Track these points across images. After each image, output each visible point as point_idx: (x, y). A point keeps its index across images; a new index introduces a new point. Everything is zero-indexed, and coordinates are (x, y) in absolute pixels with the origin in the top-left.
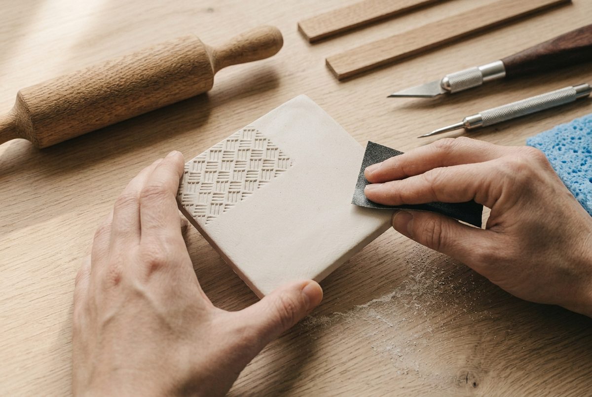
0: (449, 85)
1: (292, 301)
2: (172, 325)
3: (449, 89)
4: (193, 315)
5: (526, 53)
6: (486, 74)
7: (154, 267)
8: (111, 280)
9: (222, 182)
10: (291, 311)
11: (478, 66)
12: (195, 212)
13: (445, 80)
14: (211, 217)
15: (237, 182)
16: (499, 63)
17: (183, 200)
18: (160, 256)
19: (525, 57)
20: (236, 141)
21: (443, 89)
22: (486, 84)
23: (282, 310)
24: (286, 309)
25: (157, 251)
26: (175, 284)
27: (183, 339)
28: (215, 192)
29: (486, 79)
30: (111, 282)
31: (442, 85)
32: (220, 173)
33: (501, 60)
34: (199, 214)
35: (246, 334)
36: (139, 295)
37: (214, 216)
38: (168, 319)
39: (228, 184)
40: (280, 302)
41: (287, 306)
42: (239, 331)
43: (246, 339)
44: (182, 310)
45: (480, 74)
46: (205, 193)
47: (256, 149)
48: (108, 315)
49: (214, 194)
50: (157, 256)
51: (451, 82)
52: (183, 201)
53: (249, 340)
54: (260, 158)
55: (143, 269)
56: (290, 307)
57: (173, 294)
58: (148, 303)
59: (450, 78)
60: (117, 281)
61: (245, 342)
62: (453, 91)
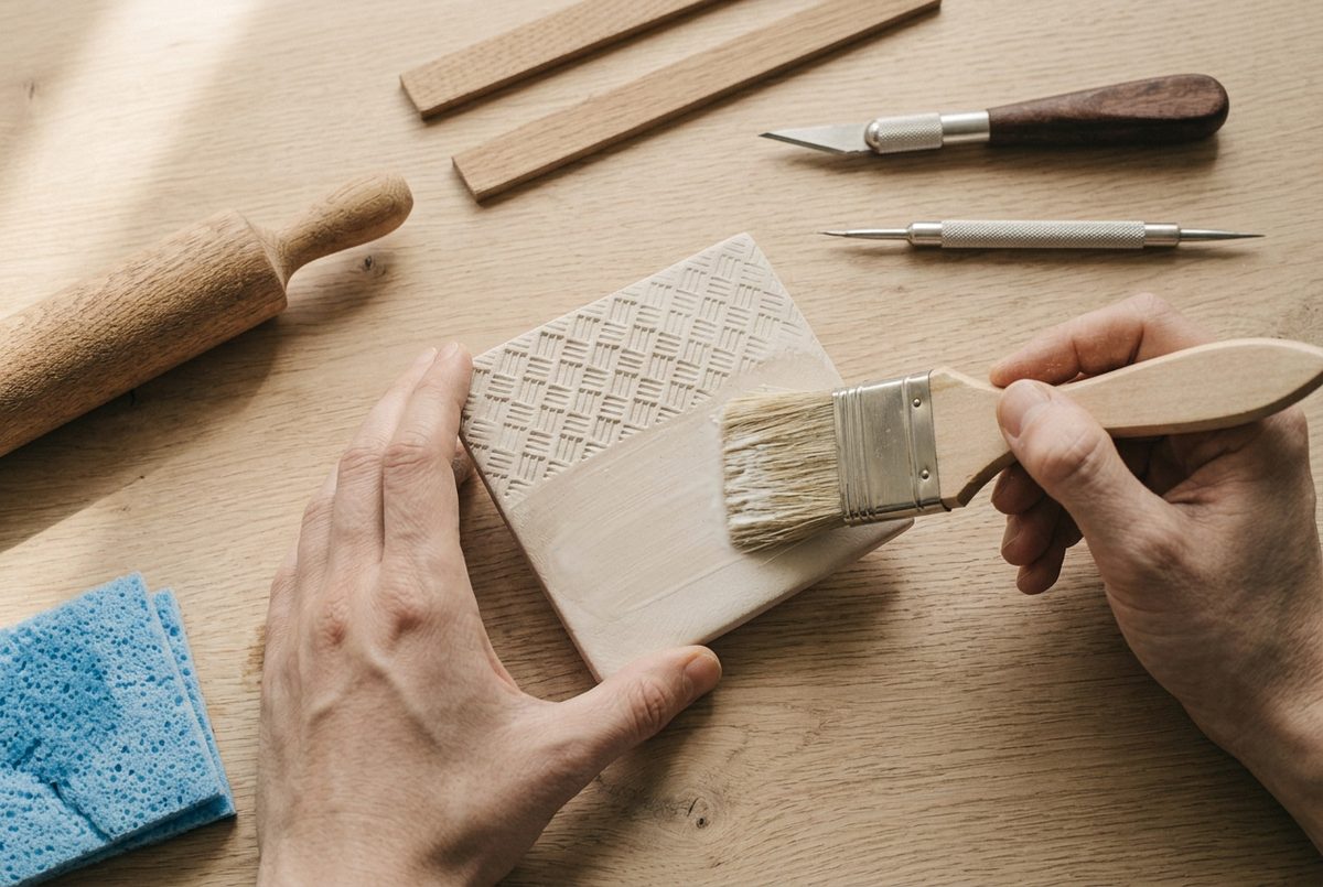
0: (876, 138)
1: (662, 693)
2: (437, 735)
3: (877, 144)
4: (474, 716)
5: (1036, 107)
6: (949, 131)
7: (406, 624)
8: (325, 633)
9: (552, 410)
10: (656, 713)
11: (941, 115)
12: (489, 464)
13: (875, 127)
14: (519, 482)
15: (580, 417)
16: (983, 116)
17: (473, 432)
18: (417, 602)
19: (1032, 114)
20: (596, 321)
21: (868, 144)
22: (947, 148)
23: (642, 710)
24: (648, 707)
25: (412, 591)
26: (445, 657)
27: (456, 761)
28: (536, 430)
29: (949, 139)
30: (326, 637)
31: (867, 135)
32: (552, 387)
33: (988, 110)
34: (497, 470)
35: (569, 755)
36: (377, 676)
37: (524, 481)
38: (429, 725)
39: (564, 416)
40: (640, 693)
41: (650, 702)
42: (560, 748)
43: (568, 763)
44: (455, 707)
45: (938, 128)
46: (515, 427)
47: (632, 349)
48: (320, 703)
49: (532, 433)
50: (412, 601)
51: (882, 134)
52: (470, 435)
53: (574, 765)
54: (634, 371)
55: (385, 625)
56: (656, 705)
57: (437, 678)
58: (394, 695)
59: (883, 126)
60: (338, 636)
61: (565, 769)
62: (882, 151)
